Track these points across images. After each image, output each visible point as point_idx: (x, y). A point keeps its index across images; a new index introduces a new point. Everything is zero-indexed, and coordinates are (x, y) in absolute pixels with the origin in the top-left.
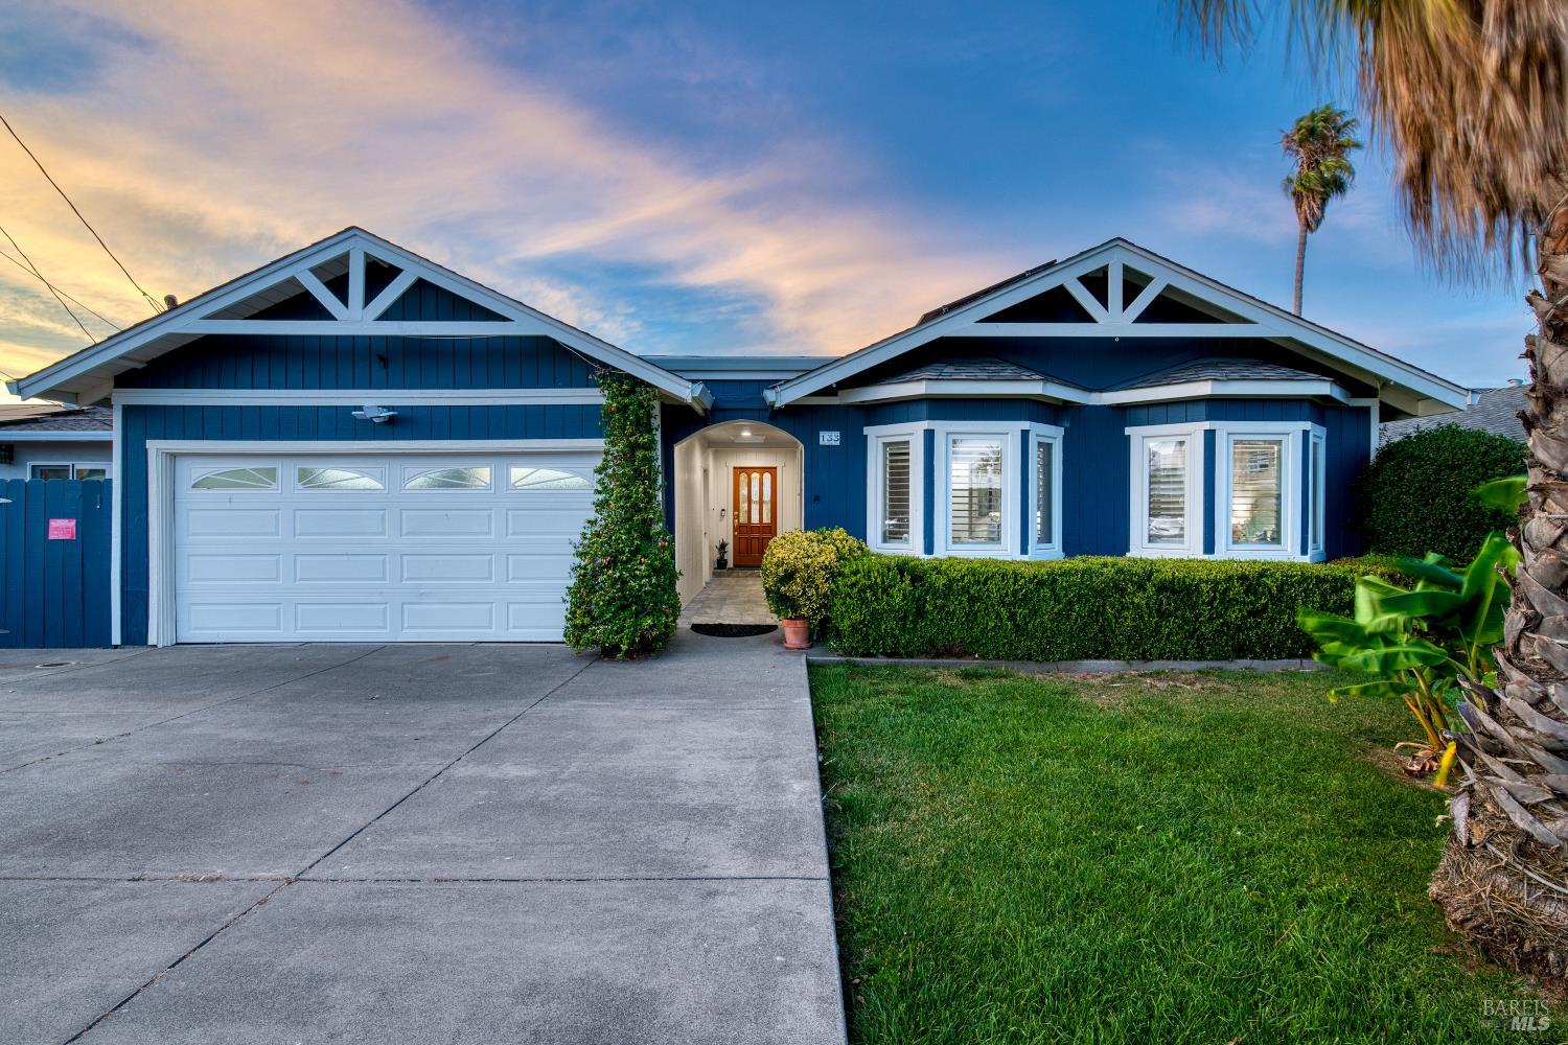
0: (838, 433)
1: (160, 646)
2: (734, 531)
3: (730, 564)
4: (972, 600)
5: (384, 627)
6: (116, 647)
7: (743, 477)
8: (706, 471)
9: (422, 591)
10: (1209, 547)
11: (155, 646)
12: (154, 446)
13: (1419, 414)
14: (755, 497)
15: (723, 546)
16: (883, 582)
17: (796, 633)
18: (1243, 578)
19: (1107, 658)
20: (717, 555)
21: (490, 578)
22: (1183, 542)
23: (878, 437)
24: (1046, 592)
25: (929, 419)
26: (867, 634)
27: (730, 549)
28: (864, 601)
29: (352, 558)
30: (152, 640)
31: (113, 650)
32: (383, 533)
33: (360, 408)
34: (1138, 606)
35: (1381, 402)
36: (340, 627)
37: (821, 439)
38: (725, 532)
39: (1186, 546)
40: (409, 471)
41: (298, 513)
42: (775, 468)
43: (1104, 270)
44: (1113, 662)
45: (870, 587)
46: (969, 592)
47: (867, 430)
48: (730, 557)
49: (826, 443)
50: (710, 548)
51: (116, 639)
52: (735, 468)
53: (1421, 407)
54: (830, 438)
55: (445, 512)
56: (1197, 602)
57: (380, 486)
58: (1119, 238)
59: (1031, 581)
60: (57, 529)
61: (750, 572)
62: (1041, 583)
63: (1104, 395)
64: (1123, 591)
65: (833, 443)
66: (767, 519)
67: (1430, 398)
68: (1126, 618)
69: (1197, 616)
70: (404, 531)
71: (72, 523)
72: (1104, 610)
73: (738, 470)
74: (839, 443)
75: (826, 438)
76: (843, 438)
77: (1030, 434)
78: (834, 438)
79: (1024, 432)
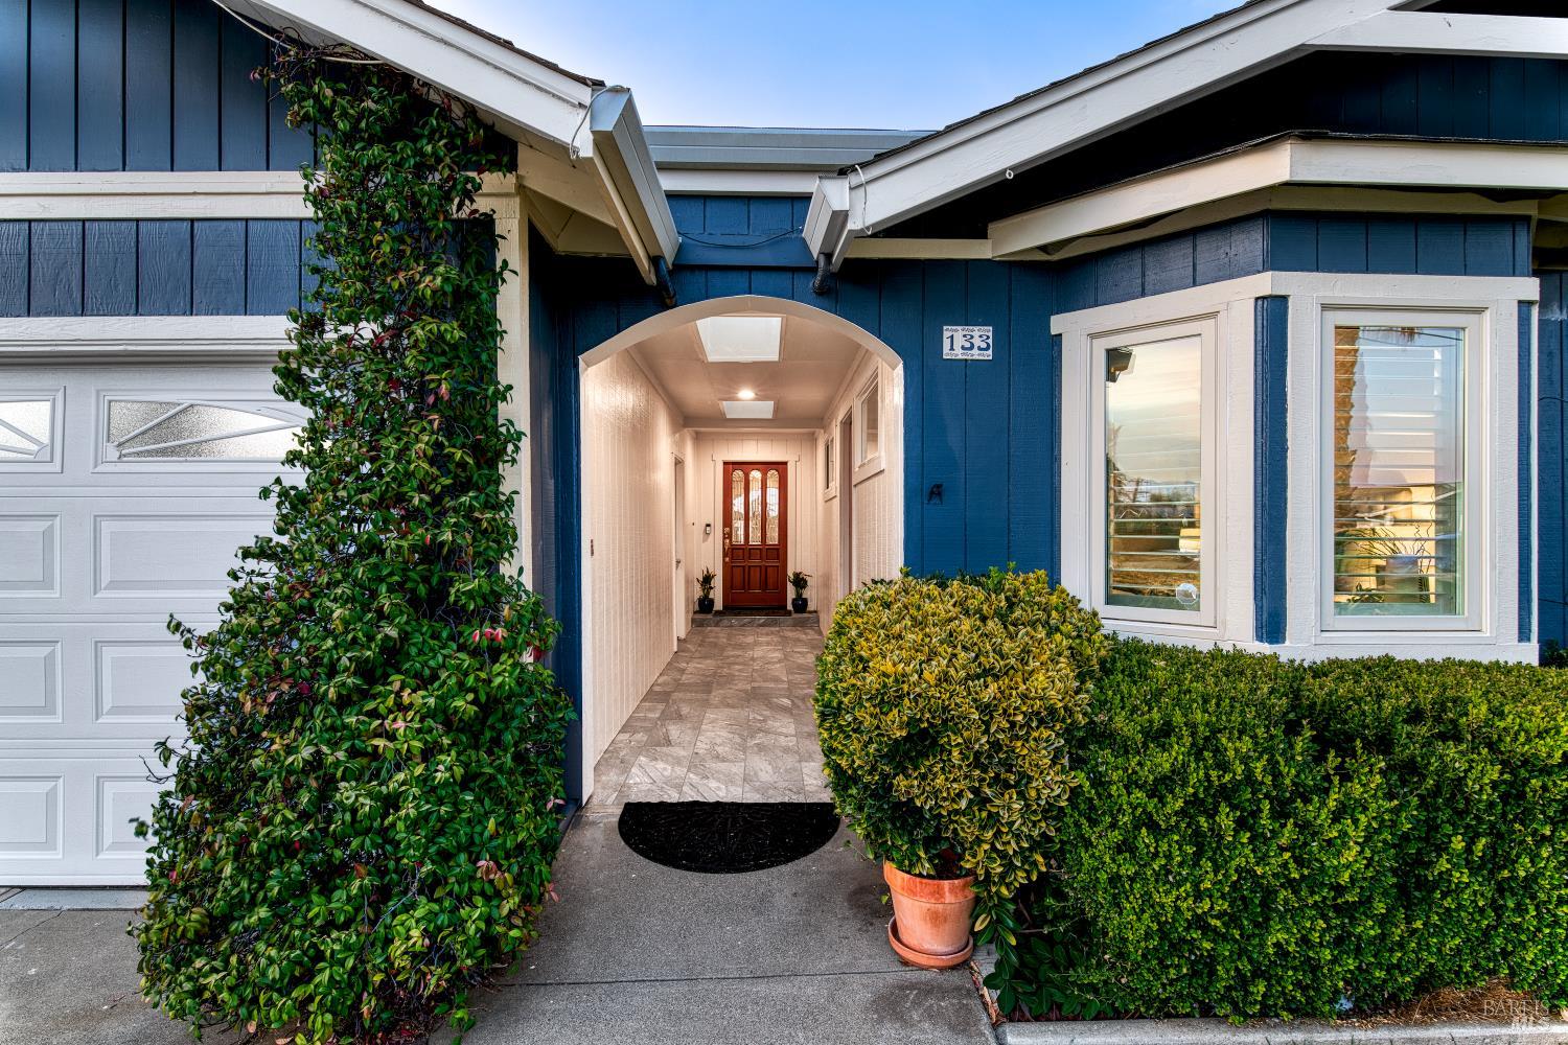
0: (988, 331)
2: (725, 555)
3: (719, 605)
7: (738, 474)
8: (679, 463)
14: (756, 508)
15: (707, 580)
16: (1277, 775)
17: (936, 919)
20: (698, 592)
23: (1093, 336)
25: (1274, 268)
26: (1211, 961)
27: (718, 583)
37: (946, 343)
38: (710, 558)
42: (785, 463)
45: (1226, 793)
47: (1058, 323)
48: (717, 595)
49: (959, 354)
50: (688, 582)
52: (725, 463)
54: (965, 342)
61: (747, 619)
65: (976, 354)
66: (773, 537)
73: (730, 467)
74: (988, 355)
75: (959, 341)
76: (1001, 343)
77: (1535, 311)
78: (977, 342)
79: (1524, 305)
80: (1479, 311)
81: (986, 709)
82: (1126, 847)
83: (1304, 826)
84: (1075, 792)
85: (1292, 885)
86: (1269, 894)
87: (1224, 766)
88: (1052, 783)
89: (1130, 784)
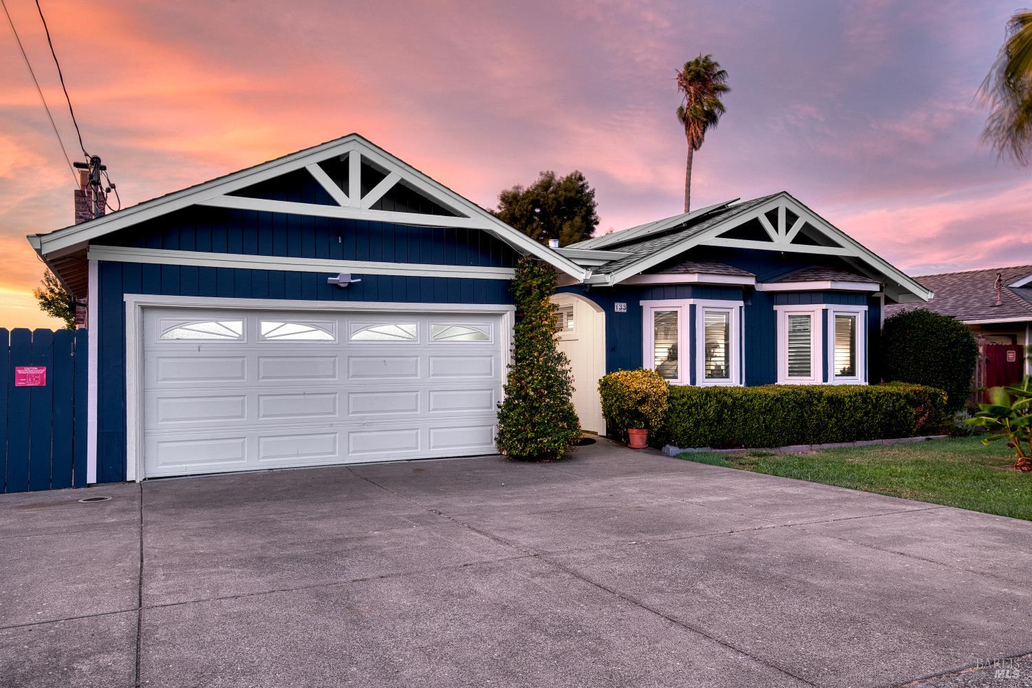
0: (625, 304)
1: (138, 481)
4: (746, 411)
5: (333, 453)
6: (89, 485)
9: (364, 422)
10: (825, 379)
11: (134, 481)
12: (132, 301)
13: (900, 301)
17: (641, 438)
18: (861, 394)
19: (802, 444)
21: (416, 410)
22: (810, 376)
23: (651, 308)
24: (778, 405)
25: (693, 298)
28: (690, 414)
29: (307, 397)
30: (130, 476)
31: (87, 489)
32: (334, 376)
33: (336, 275)
34: (819, 412)
35: (885, 295)
36: (298, 455)
37: (615, 308)
39: (812, 378)
40: (353, 326)
41: (262, 360)
43: (776, 210)
44: (805, 446)
45: (694, 405)
46: (744, 407)
47: (642, 303)
49: (619, 311)
51: (92, 477)
53: (901, 298)
54: (620, 307)
55: (383, 359)
56: (843, 409)
57: (332, 338)
58: (785, 192)
59: (772, 399)
60: (24, 376)
62: (777, 400)
63: (764, 285)
64: (811, 403)
65: (622, 311)
67: (912, 293)
68: (813, 419)
69: (844, 416)
70: (351, 374)
71: (42, 371)
72: (803, 415)
74: (625, 311)
75: (619, 307)
76: (628, 308)
77: (743, 309)
78: (623, 307)
79: (741, 307)
80: (732, 308)
81: (655, 393)
82: (678, 416)
83: (705, 410)
84: (669, 408)
85: (703, 421)
86: (699, 423)
87: (693, 401)
88: (665, 407)
89: (679, 405)
